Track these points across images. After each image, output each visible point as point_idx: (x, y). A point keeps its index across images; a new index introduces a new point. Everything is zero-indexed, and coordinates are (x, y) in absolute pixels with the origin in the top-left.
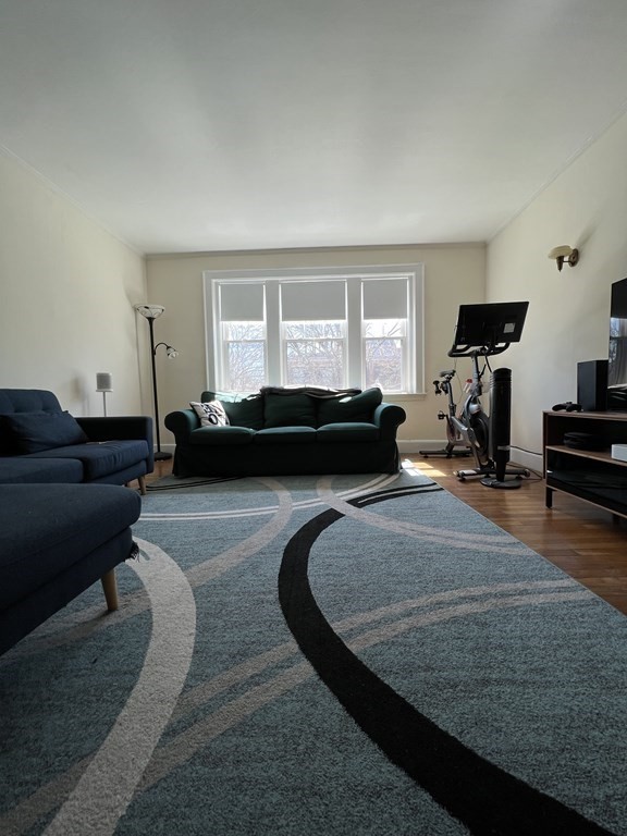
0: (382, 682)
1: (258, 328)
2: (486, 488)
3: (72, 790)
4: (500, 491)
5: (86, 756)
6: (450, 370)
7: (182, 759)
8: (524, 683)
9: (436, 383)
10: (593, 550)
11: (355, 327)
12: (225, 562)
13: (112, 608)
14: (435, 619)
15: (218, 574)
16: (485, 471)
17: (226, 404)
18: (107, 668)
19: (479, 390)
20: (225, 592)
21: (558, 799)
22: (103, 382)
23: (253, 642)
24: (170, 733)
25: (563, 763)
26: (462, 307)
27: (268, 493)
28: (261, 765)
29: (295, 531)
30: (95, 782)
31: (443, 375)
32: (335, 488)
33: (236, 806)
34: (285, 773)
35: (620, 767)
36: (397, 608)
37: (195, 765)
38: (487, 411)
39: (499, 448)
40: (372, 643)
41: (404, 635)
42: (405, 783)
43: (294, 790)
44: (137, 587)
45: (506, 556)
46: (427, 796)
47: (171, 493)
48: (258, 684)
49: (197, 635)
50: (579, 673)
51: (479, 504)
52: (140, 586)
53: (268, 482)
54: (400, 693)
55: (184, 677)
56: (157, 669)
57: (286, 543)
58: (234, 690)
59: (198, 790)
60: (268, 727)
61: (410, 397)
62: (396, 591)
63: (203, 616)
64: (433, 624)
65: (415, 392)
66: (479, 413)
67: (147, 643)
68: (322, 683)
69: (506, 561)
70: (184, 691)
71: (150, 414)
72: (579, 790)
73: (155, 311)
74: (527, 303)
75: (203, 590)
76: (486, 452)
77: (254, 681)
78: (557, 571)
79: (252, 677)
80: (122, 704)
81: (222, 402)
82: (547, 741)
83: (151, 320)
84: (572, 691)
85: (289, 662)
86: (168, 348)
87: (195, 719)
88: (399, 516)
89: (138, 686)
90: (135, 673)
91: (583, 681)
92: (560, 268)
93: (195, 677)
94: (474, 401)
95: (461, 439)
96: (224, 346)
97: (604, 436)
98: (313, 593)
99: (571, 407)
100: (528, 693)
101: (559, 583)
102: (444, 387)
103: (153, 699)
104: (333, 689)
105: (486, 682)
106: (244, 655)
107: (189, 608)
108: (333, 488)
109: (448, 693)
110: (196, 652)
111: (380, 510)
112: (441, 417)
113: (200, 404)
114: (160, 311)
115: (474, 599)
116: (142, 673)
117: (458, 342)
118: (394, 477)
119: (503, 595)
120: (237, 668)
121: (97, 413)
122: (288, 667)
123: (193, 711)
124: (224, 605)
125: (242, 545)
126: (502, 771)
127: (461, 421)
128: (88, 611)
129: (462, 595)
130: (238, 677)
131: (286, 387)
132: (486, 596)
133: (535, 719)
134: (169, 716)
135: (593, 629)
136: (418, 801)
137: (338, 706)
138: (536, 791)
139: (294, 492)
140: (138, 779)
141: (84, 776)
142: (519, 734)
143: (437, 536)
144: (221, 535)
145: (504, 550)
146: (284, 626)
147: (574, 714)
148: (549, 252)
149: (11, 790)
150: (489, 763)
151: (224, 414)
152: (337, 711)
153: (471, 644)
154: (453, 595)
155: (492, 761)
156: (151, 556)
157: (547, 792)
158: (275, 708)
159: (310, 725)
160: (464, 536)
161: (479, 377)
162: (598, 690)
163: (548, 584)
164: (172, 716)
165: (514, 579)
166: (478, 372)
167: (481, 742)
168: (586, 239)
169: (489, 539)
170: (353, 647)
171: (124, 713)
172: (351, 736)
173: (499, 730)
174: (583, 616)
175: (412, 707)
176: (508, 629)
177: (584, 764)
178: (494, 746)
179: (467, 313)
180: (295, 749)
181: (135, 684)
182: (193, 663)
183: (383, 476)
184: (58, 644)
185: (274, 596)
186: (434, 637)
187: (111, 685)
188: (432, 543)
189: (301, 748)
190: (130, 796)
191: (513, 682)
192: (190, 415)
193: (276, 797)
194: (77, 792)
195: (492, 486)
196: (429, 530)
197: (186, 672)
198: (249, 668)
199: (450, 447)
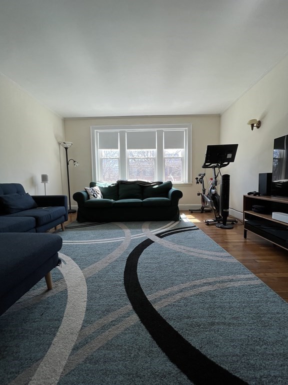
0: (168, 324)
1: (116, 152)
2: (218, 228)
3: (33, 375)
4: (224, 230)
5: (39, 359)
6: (203, 173)
7: (81, 361)
8: (229, 324)
9: (197, 179)
10: (263, 259)
11: (160, 153)
12: (100, 265)
13: (49, 288)
14: (192, 293)
15: (97, 272)
16: (218, 220)
17: (101, 188)
18: (48, 318)
19: (216, 183)
20: (100, 280)
21: (240, 378)
22: (44, 178)
23: (112, 305)
24: (76, 348)
25: (243, 361)
26: (208, 146)
27: (120, 230)
28: (115, 363)
29: (131, 250)
30: (43, 372)
31: (200, 175)
32: (150, 228)
33: (104, 382)
34: (125, 367)
35: (267, 363)
36: (176, 288)
37: (86, 363)
38: (219, 193)
39: (224, 210)
40: (165, 305)
41: (179, 301)
42: (176, 371)
43: (129, 375)
44: (61, 278)
45: (225, 262)
46: (185, 377)
47: (76, 230)
48: (114, 325)
49: (88, 302)
50: (253, 319)
51: (215, 237)
52: (62, 278)
53: (120, 225)
54: (176, 329)
55: (82, 322)
56: (69, 318)
57: (128, 256)
58: (104, 328)
59: (88, 375)
60: (118, 345)
61: (185, 185)
62: (175, 280)
63: (90, 292)
64: (191, 296)
65: (187, 183)
66: (216, 194)
67: (65, 305)
68: (142, 324)
69: (224, 265)
70: (82, 329)
71: (66, 194)
72: (250, 374)
73: (68, 145)
74: (238, 145)
75: (90, 279)
76: (218, 212)
77: (112, 324)
78: (247, 270)
79: (112, 322)
80: (55, 335)
81: (99, 187)
82: (237, 351)
83: (66, 149)
84: (249, 328)
85: (128, 315)
86: (74, 161)
87: (86, 342)
88: (179, 242)
89: (61, 327)
90: (60, 320)
91: (254, 323)
92: (252, 129)
93: (87, 322)
94: (213, 188)
95: (208, 205)
96: (100, 161)
97: (269, 208)
98: (139, 281)
99: (256, 194)
100: (231, 329)
101: (247, 276)
102: (200, 180)
103: (68, 333)
104: (147, 328)
105: (213, 324)
106: (108, 311)
107: (84, 289)
108: (149, 228)
109: (196, 329)
110: (87, 310)
111: (170, 239)
112: (199, 194)
113: (89, 188)
114: (71, 145)
115: (210, 284)
116: (63, 320)
117: (206, 162)
118: (177, 223)
119: (223, 282)
120: (105, 318)
121: (42, 194)
122: (128, 317)
123: (85, 339)
124: (100, 287)
125: (108, 257)
126: (217, 365)
127: (207, 197)
128: (39, 289)
129: (205, 281)
130: (105, 322)
131: (129, 180)
132: (215, 282)
133: (232, 341)
134: (75, 341)
135: (260, 298)
136: (181, 379)
137: (149, 336)
138: (231, 374)
139: (131, 230)
140: (61, 370)
141: (38, 369)
142: (225, 348)
143: (195, 252)
144: (98, 252)
145: (224, 260)
146: (126, 297)
147: (249, 338)
148: (248, 122)
149: (6, 375)
150: (212, 362)
151: (100, 193)
152: (148, 338)
153: (207, 306)
154: (201, 282)
155: (214, 361)
156: (67, 263)
157: (236, 375)
158: (122, 337)
159: (136, 345)
160: (207, 252)
161: (216, 178)
162: (260, 327)
163: (242, 276)
164: (76, 340)
165: (228, 274)
166: (215, 175)
167: (209, 352)
168: (264, 116)
169: (218, 254)
170: (156, 307)
171: (55, 339)
172: (154, 349)
173: (217, 346)
174: (256, 292)
175: (181, 336)
176: (224, 298)
177: (252, 362)
178: (215, 354)
179: (211, 149)
180: (130, 356)
181: (60, 326)
182: (86, 315)
183: (172, 222)
184: (26, 306)
185: (122, 282)
186: (192, 302)
187: (49, 326)
188: (193, 256)
189: (132, 355)
190: (58, 378)
191: (224, 324)
192: (85, 194)
193: (121, 378)
194: (35, 376)
195: (221, 227)
196: (192, 249)
197: (83, 319)
198: (111, 317)
199: (203, 208)
